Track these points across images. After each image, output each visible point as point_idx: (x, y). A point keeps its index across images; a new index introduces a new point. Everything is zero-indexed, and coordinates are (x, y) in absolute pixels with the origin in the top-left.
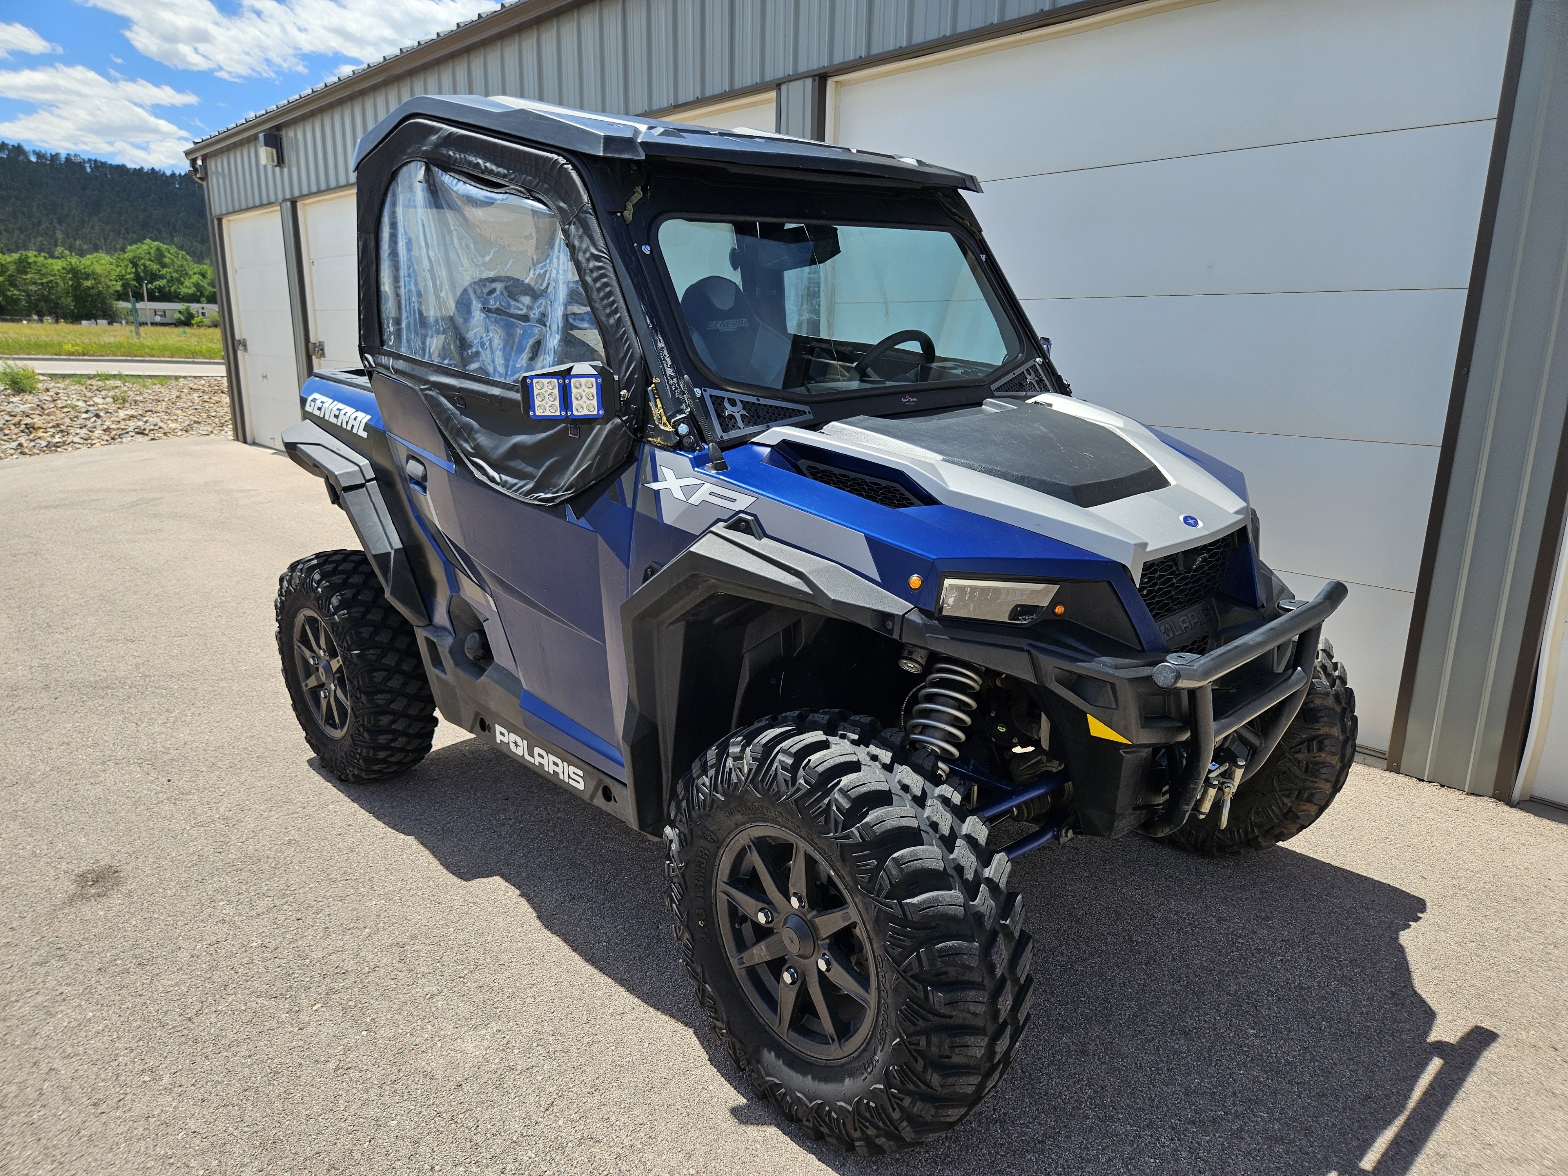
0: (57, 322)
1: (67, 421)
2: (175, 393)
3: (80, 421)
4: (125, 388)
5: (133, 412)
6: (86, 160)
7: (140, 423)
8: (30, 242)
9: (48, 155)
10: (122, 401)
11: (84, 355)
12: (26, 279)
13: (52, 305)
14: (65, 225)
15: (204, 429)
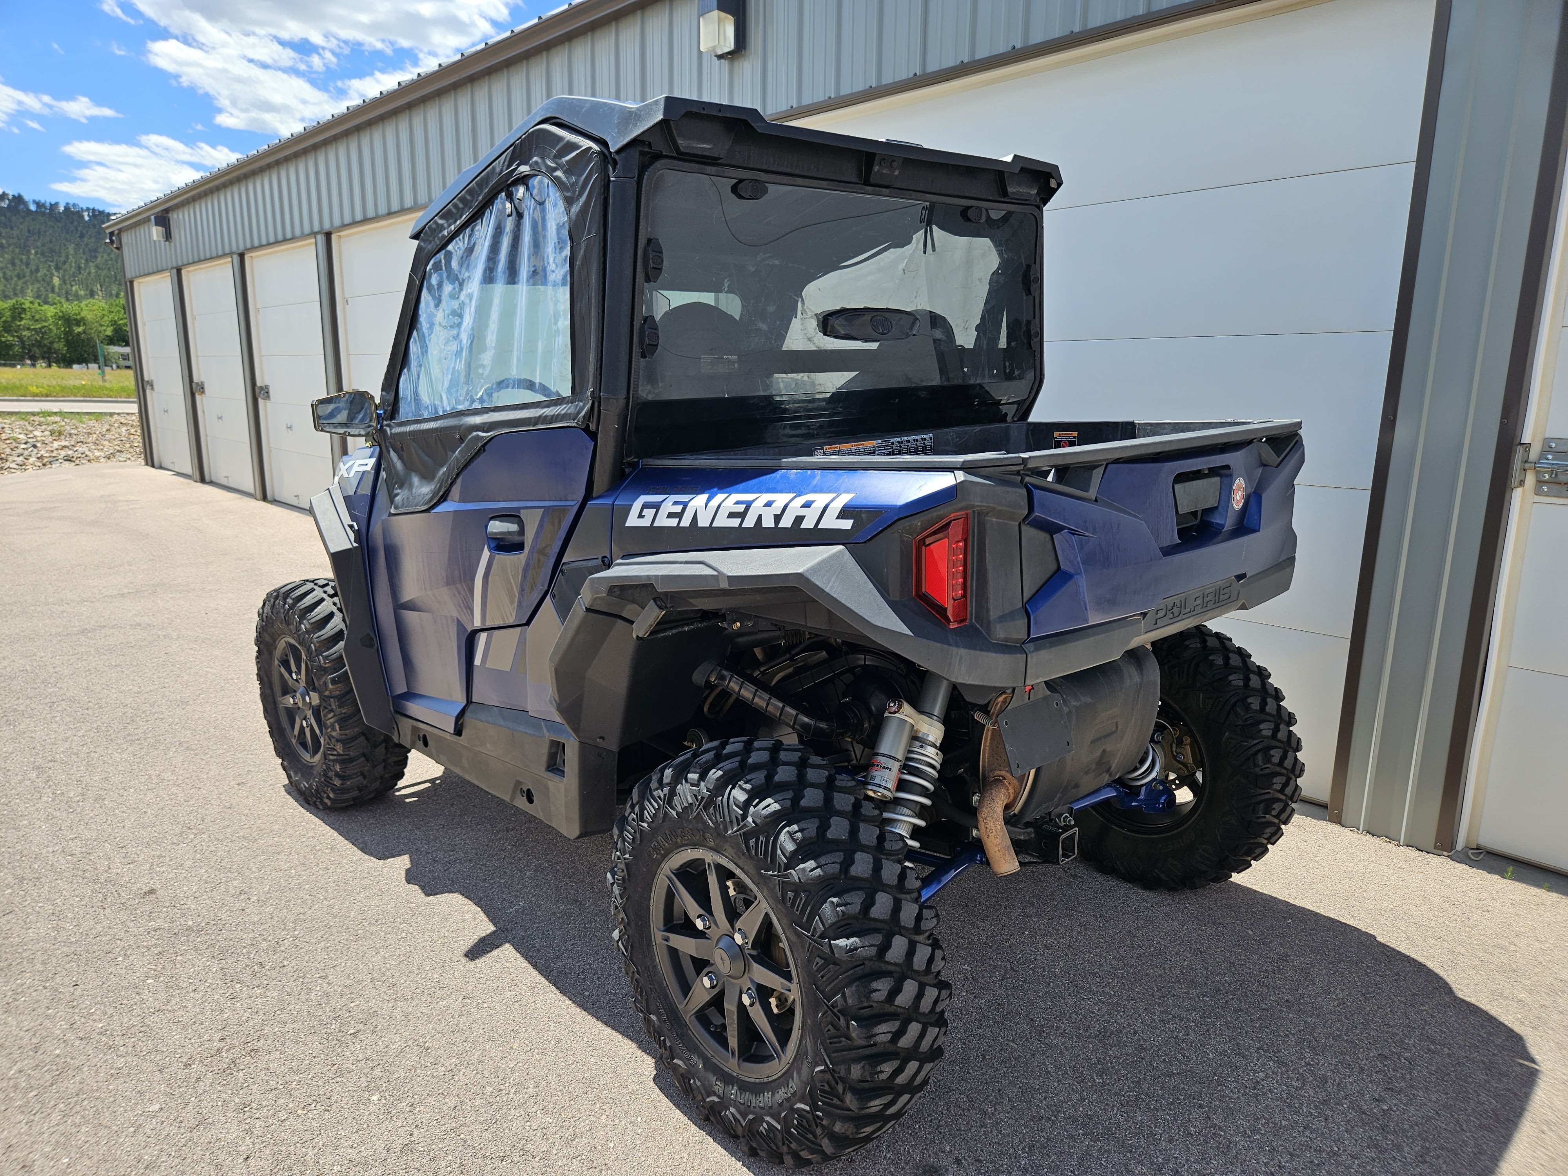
0: (50, 366)
1: (8, 451)
2: (107, 427)
3: (19, 451)
4: (63, 423)
5: (66, 443)
6: (85, 208)
7: (70, 452)
8: (28, 288)
9: (48, 205)
10: (58, 434)
11: (47, 396)
12: (19, 326)
13: (45, 349)
14: (61, 271)
15: (123, 456)
